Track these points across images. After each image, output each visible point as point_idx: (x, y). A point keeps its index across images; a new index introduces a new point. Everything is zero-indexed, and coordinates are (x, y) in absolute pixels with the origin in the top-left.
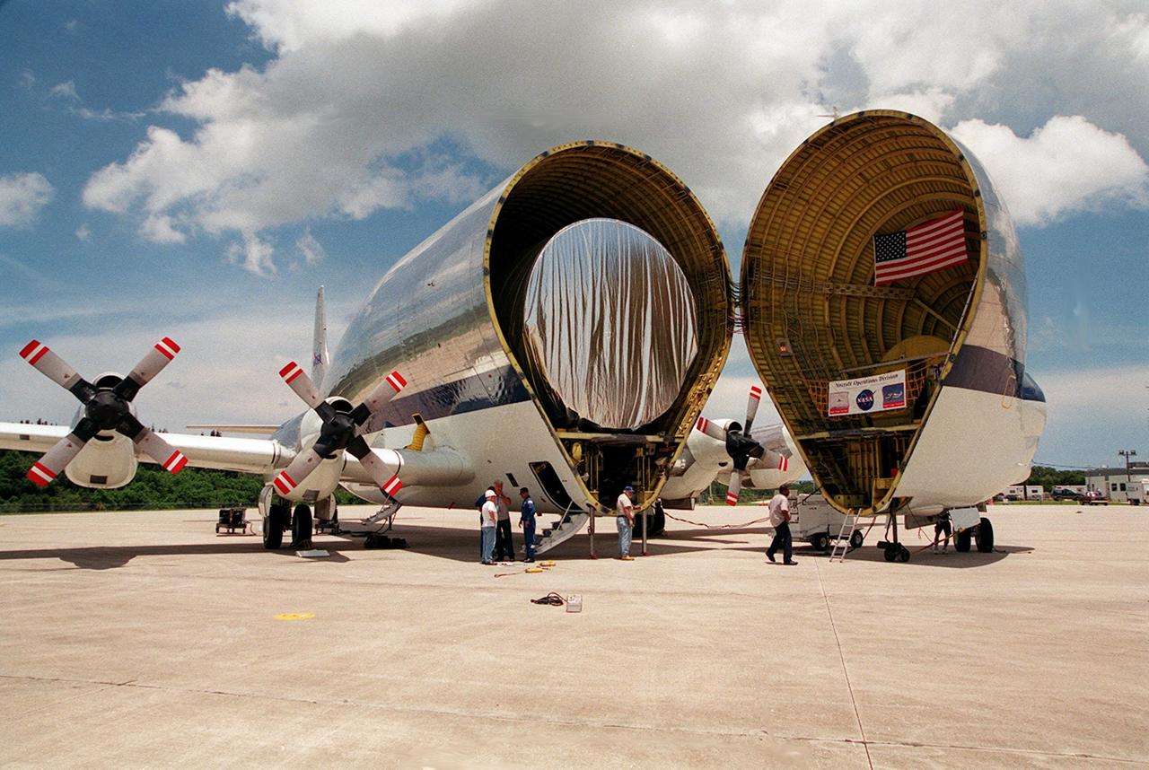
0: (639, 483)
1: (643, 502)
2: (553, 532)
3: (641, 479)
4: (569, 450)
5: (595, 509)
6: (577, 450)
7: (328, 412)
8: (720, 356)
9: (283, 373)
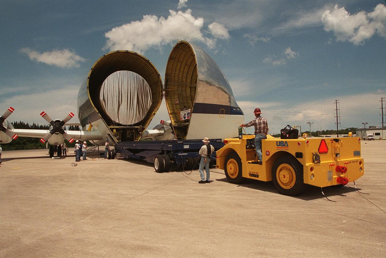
4: (112, 131)
6: (115, 131)
9: (41, 114)
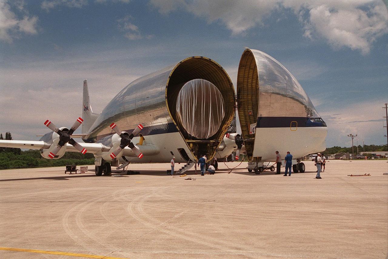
0: (208, 154)
1: (210, 159)
2: (185, 168)
3: (209, 153)
4: (189, 145)
5: (196, 161)
6: (191, 145)
7: (123, 136)
8: (231, 116)
